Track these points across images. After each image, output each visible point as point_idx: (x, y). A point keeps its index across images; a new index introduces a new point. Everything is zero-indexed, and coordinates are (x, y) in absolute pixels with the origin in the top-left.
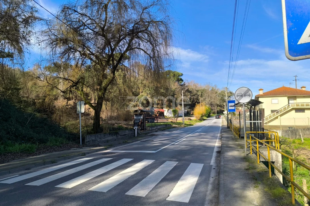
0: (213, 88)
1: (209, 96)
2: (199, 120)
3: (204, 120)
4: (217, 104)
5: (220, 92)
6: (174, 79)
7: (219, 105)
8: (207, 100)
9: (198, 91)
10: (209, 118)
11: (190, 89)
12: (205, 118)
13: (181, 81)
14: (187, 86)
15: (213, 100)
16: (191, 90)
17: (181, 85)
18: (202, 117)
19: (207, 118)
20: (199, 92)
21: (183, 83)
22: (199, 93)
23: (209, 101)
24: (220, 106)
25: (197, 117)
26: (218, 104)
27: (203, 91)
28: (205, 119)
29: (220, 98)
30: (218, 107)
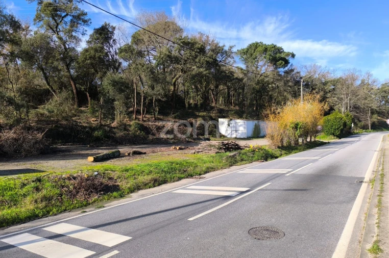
0: (363, 82)
4: (372, 109)
5: (380, 86)
8: (345, 99)
9: (325, 83)
13: (280, 62)
20: (329, 84)
23: (351, 100)
25: (272, 137)
26: (374, 108)
30: (375, 116)
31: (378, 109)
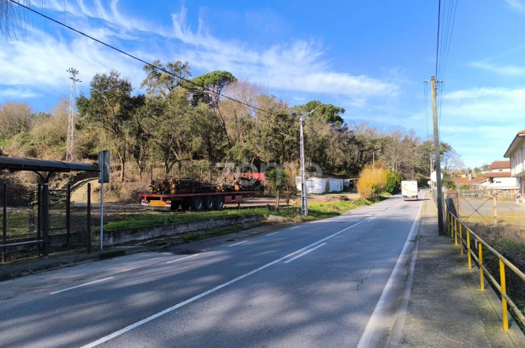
0: (406, 137)
1: (396, 150)
2: (368, 199)
3: (382, 199)
4: (415, 168)
5: (421, 144)
6: (324, 117)
7: (419, 169)
8: (394, 159)
9: (374, 142)
10: (395, 196)
11: (356, 138)
12: (385, 195)
13: (338, 122)
14: (350, 132)
15: (405, 160)
16: (360, 138)
17: (340, 130)
18: (376, 192)
19: (392, 196)
20: (378, 142)
21: (343, 126)
22: (378, 146)
23: (398, 160)
24: (422, 171)
25: (363, 193)
26: (417, 166)
27: (385, 142)
28: (387, 197)
29: (421, 156)
30: (419, 174)
31: (420, 167)
